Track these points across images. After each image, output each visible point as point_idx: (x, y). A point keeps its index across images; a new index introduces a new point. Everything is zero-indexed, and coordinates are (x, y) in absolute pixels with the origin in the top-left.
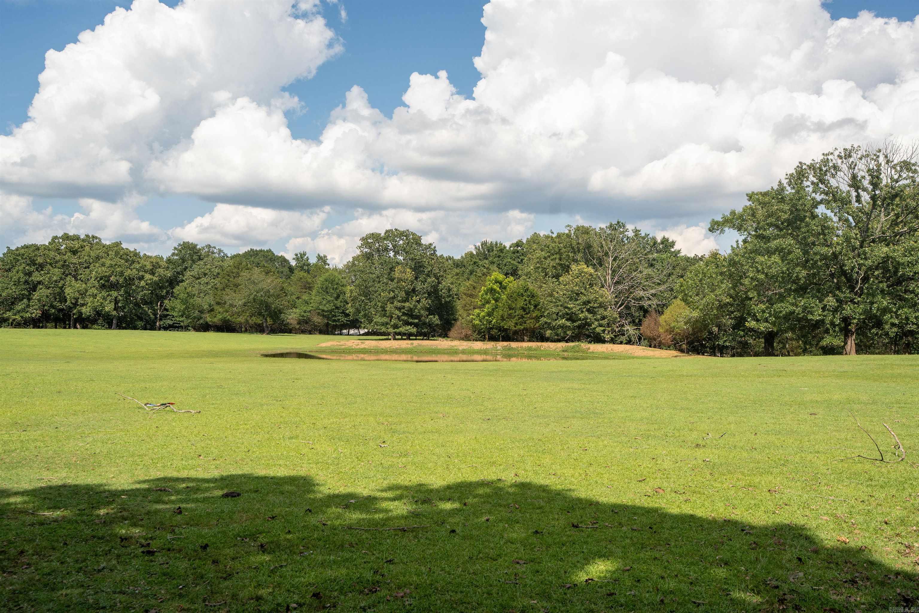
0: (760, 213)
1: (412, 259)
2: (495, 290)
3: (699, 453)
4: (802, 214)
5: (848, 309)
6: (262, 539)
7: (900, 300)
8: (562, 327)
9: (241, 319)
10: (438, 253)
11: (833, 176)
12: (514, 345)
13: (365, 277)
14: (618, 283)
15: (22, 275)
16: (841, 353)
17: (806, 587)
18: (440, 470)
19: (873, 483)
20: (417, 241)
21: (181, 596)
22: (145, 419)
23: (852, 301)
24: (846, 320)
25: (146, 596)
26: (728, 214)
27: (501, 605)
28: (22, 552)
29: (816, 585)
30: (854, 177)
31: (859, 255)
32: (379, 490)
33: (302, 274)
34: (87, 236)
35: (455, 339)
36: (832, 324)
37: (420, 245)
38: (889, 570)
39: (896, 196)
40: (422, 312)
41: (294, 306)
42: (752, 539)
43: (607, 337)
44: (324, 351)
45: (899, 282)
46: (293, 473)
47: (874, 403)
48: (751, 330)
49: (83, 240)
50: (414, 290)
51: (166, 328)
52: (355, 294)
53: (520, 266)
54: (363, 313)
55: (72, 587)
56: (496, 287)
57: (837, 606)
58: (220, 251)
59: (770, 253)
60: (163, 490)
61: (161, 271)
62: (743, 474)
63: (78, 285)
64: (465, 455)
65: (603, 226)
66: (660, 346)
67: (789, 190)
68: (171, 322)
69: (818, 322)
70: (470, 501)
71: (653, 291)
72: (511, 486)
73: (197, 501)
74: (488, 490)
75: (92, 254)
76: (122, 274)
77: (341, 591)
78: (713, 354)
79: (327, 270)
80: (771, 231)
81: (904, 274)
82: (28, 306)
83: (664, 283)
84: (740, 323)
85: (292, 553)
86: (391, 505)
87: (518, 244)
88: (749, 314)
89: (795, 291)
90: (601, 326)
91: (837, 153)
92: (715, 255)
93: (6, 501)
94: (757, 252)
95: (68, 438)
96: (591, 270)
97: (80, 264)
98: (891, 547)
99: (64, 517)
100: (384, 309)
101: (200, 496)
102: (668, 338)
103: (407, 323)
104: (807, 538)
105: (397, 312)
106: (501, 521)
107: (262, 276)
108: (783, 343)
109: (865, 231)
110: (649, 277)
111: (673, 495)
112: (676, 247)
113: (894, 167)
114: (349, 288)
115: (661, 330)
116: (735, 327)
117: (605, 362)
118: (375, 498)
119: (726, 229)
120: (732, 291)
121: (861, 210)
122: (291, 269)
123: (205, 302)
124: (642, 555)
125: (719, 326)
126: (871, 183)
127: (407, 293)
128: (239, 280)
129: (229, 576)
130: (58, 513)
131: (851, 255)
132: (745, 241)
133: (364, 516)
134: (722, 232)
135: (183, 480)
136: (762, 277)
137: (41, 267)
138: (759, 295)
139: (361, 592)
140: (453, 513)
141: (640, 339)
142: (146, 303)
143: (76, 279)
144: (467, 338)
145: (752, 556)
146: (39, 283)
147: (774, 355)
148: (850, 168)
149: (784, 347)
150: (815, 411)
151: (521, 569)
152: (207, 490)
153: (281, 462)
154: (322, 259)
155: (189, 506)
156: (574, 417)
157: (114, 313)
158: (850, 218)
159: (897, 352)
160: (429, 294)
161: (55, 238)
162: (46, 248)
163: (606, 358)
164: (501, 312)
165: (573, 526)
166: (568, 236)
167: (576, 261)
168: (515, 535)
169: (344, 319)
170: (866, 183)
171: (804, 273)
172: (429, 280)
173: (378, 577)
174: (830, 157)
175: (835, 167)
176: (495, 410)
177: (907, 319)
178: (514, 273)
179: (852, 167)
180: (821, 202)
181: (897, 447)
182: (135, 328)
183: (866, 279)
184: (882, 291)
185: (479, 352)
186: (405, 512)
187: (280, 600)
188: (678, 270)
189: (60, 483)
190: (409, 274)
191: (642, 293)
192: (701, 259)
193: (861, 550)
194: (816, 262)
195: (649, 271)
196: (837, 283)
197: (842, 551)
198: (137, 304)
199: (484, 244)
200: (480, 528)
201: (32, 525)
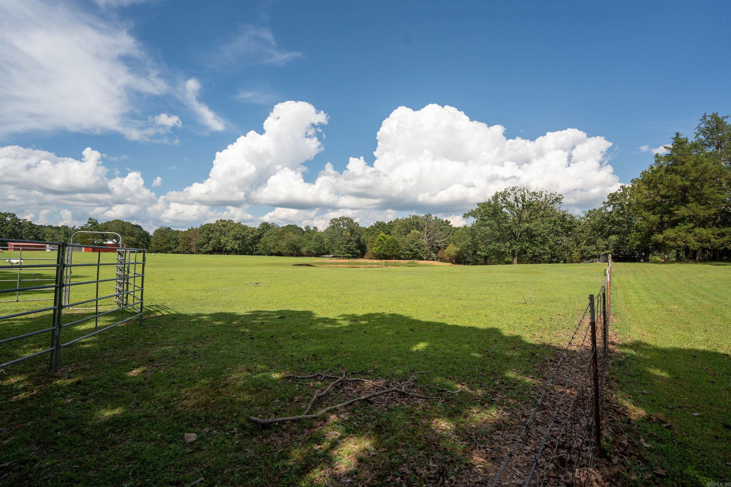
0: (482, 211)
1: (350, 228)
2: (382, 240)
3: (459, 302)
4: (497, 211)
5: (514, 247)
6: (294, 334)
7: (533, 243)
8: (408, 254)
9: (285, 251)
10: (360, 226)
11: (508, 197)
12: (389, 261)
13: (331, 235)
14: (429, 237)
15: (206, 235)
16: (511, 264)
17: (498, 351)
18: (360, 309)
19: (522, 312)
20: (352, 221)
21: (264, 354)
22: (249, 289)
23: (516, 244)
24: (514, 251)
25: (251, 354)
26: (470, 211)
27: (384, 359)
28: (207, 336)
29: (501, 350)
30: (516, 198)
31: (518, 227)
32: (337, 317)
33: (308, 234)
34: (229, 220)
35: (367, 259)
36: (509, 253)
37: (353, 222)
38: (527, 344)
39: (531, 205)
40: (354, 248)
41: (305, 246)
42: (478, 334)
43: (425, 258)
44: (316, 263)
45: (532, 237)
46: (304, 310)
47: (523, 282)
48: (479, 255)
49: (227, 222)
50: (350, 240)
51: (257, 255)
52: (328, 242)
53: (391, 231)
54: (331, 249)
55: (225, 349)
56: (382, 239)
57: (508, 357)
58: (277, 225)
59: (486, 226)
60: (257, 315)
61: (255, 233)
62: (475, 309)
63: (226, 239)
64: (370, 303)
65: (423, 215)
66: (445, 261)
67: (493, 202)
68: (259, 252)
69: (503, 252)
70: (372, 320)
71: (442, 240)
72: (388, 315)
73: (269, 319)
74: (379, 317)
75: (231, 227)
76: (241, 234)
77: (323, 354)
78: (465, 264)
79: (317, 232)
80: (486, 218)
81: (534, 234)
82: (208, 246)
83: (446, 237)
84: (475, 253)
85: (305, 339)
86: (342, 322)
87: (391, 222)
88: (478, 249)
89: (495, 240)
90: (422, 253)
91: (509, 189)
92: (465, 227)
93: (201, 318)
94: (480, 225)
95: (222, 295)
96: (419, 232)
97: (226, 230)
98: (528, 335)
99: (221, 324)
100: (339, 247)
101: (270, 318)
102: (447, 258)
103: (348, 253)
104: (498, 333)
105: (344, 248)
106: (384, 328)
107: (293, 235)
108: (491, 260)
109: (520, 218)
110: (440, 235)
111: (449, 318)
112: (451, 224)
113: (530, 194)
114: (325, 239)
115: (445, 255)
116: (473, 254)
117: (424, 267)
118: (336, 319)
119: (470, 217)
120: (472, 240)
121: (518, 210)
122: (304, 232)
123: (271, 245)
124: (437, 341)
125: (467, 254)
126: (522, 200)
127: (348, 241)
128: (284, 236)
129: (281, 348)
130: (219, 323)
131: (515, 227)
132: (477, 221)
133: (332, 326)
134: (468, 218)
135: (264, 312)
136: (483, 235)
137: (212, 232)
138: (482, 241)
139: (331, 354)
140: (366, 325)
141: (437, 259)
142: (250, 245)
143: (225, 236)
144: (371, 258)
145: (478, 340)
146: (212, 237)
147: (487, 265)
148: (514, 194)
149: (491, 262)
150: (502, 285)
151: (391, 346)
152: (273, 315)
153: (300, 305)
154: (315, 228)
155: (266, 321)
156: (412, 289)
157: (238, 249)
158: (515, 213)
159: (532, 263)
160: (356, 241)
161: (217, 221)
162: (214, 225)
163: (424, 266)
164: (384, 249)
165: (412, 330)
166: (410, 219)
167: (413, 229)
168: (389, 333)
169: (324, 251)
170: (520, 200)
171: (498, 233)
172: (356, 236)
173: (337, 349)
174: (507, 190)
175: (509, 194)
176: (382, 286)
177: (535, 251)
178: (389, 233)
179: (515, 194)
180: (504, 207)
181: (531, 298)
182: (246, 254)
183: (520, 236)
184: (526, 240)
185: (376, 264)
186: (347, 325)
187: (300, 357)
188: (452, 233)
189: (220, 312)
190: (349, 234)
191: (438, 241)
192: (460, 228)
193: (518, 337)
194: (503, 229)
195: (441, 233)
196: (510, 237)
197: (511, 337)
198: (246, 246)
199: (377, 222)
200: (376, 331)
201: (211, 327)
